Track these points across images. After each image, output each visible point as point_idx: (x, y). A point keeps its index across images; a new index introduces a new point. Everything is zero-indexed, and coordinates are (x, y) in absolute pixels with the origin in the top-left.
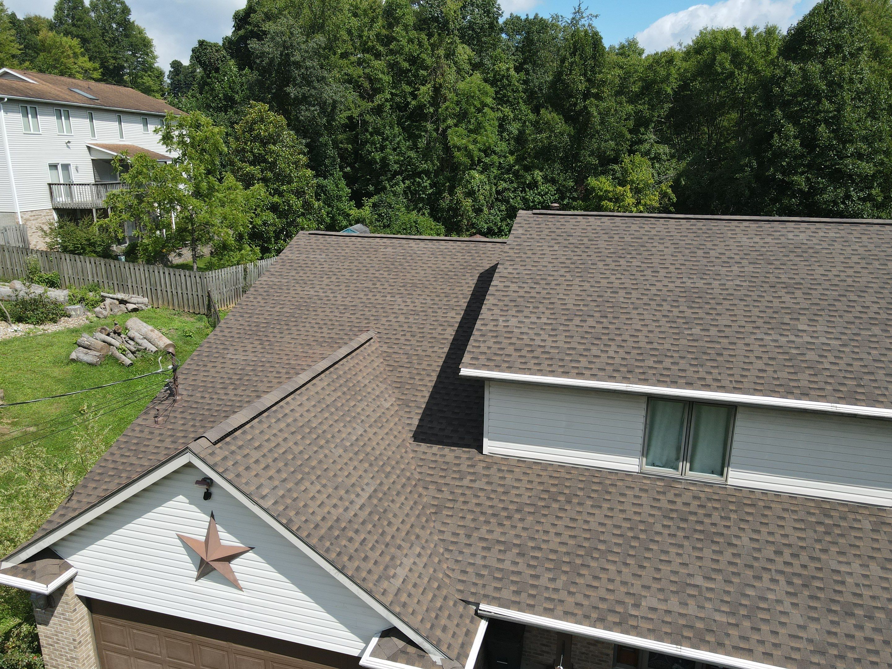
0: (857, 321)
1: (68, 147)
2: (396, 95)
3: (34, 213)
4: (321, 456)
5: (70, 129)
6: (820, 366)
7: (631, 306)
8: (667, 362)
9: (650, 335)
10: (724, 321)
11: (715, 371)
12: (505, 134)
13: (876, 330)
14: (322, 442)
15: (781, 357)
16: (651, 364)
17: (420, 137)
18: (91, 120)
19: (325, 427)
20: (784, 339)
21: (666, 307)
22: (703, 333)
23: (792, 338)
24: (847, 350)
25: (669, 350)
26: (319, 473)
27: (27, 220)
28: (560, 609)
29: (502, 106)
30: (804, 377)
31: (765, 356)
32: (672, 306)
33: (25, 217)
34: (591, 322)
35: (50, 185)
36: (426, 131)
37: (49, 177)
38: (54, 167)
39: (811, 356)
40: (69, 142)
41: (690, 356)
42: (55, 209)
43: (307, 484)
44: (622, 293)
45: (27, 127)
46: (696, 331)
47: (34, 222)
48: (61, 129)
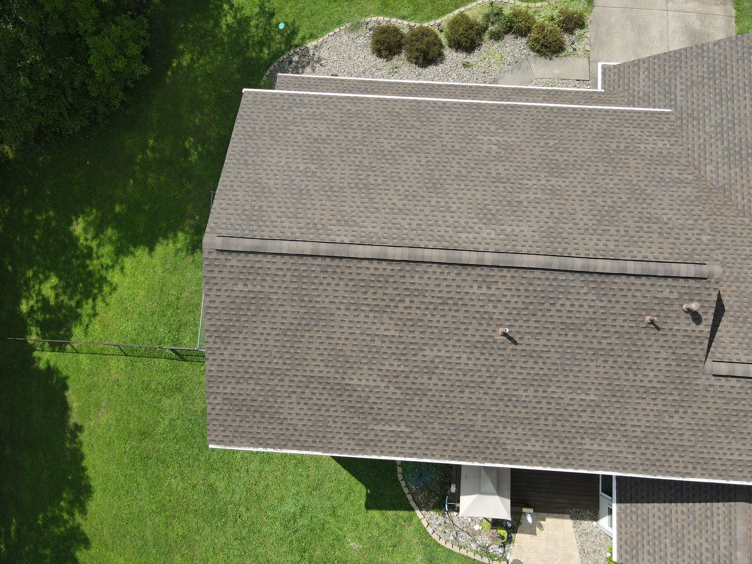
0: (465, 153)
4: (712, 91)
6: (490, 122)
7: (592, 159)
8: (564, 121)
9: (577, 138)
10: (537, 151)
11: (540, 117)
13: (457, 147)
14: (718, 98)
15: (508, 127)
16: (572, 119)
19: (724, 108)
20: (505, 139)
21: (571, 160)
22: (548, 141)
23: (501, 139)
24: (475, 133)
25: (565, 128)
26: (705, 81)
28: (573, 93)
30: (498, 115)
31: (515, 127)
32: (568, 161)
34: (613, 146)
39: (493, 128)
41: (553, 126)
43: (705, 70)
44: (601, 171)
46: (552, 143)
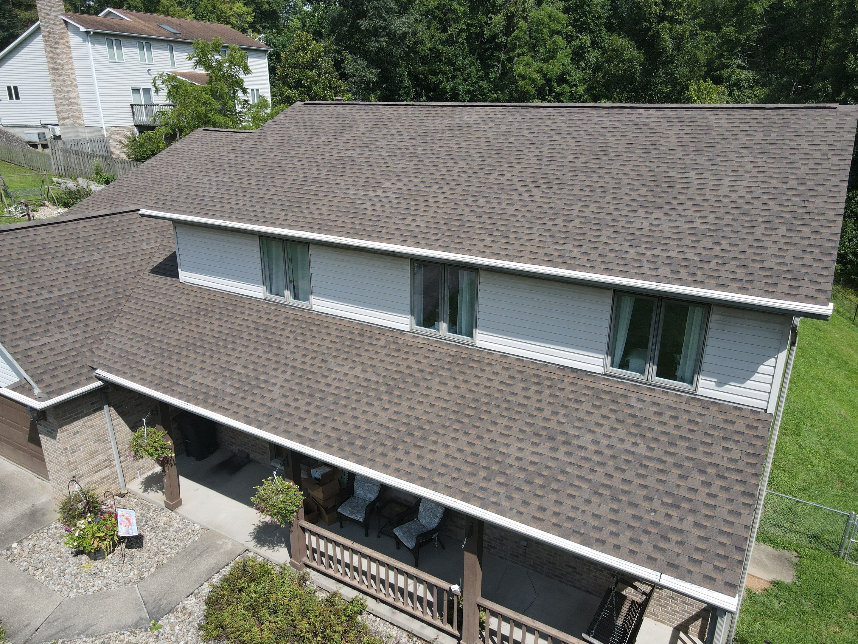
1: (149, 74)
2: (472, 25)
3: (117, 129)
4: (38, 265)
5: (150, 59)
6: (363, 212)
7: (291, 170)
8: (269, 208)
10: (340, 180)
11: (291, 214)
12: (582, 63)
13: (435, 188)
14: (48, 257)
15: (346, 205)
16: (257, 209)
17: (493, 67)
18: (172, 51)
19: (60, 249)
21: (314, 171)
24: (396, 201)
25: (279, 200)
27: (111, 134)
28: (140, 376)
29: (581, 34)
30: (343, 219)
33: (109, 131)
34: (253, 180)
35: (132, 105)
36: (499, 61)
37: (132, 99)
38: (136, 90)
40: (149, 70)
41: (288, 204)
42: (136, 126)
45: (112, 57)
47: (118, 136)
48: (143, 59)
